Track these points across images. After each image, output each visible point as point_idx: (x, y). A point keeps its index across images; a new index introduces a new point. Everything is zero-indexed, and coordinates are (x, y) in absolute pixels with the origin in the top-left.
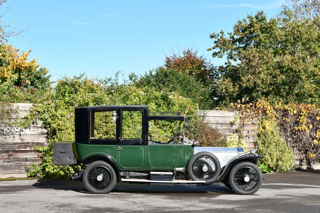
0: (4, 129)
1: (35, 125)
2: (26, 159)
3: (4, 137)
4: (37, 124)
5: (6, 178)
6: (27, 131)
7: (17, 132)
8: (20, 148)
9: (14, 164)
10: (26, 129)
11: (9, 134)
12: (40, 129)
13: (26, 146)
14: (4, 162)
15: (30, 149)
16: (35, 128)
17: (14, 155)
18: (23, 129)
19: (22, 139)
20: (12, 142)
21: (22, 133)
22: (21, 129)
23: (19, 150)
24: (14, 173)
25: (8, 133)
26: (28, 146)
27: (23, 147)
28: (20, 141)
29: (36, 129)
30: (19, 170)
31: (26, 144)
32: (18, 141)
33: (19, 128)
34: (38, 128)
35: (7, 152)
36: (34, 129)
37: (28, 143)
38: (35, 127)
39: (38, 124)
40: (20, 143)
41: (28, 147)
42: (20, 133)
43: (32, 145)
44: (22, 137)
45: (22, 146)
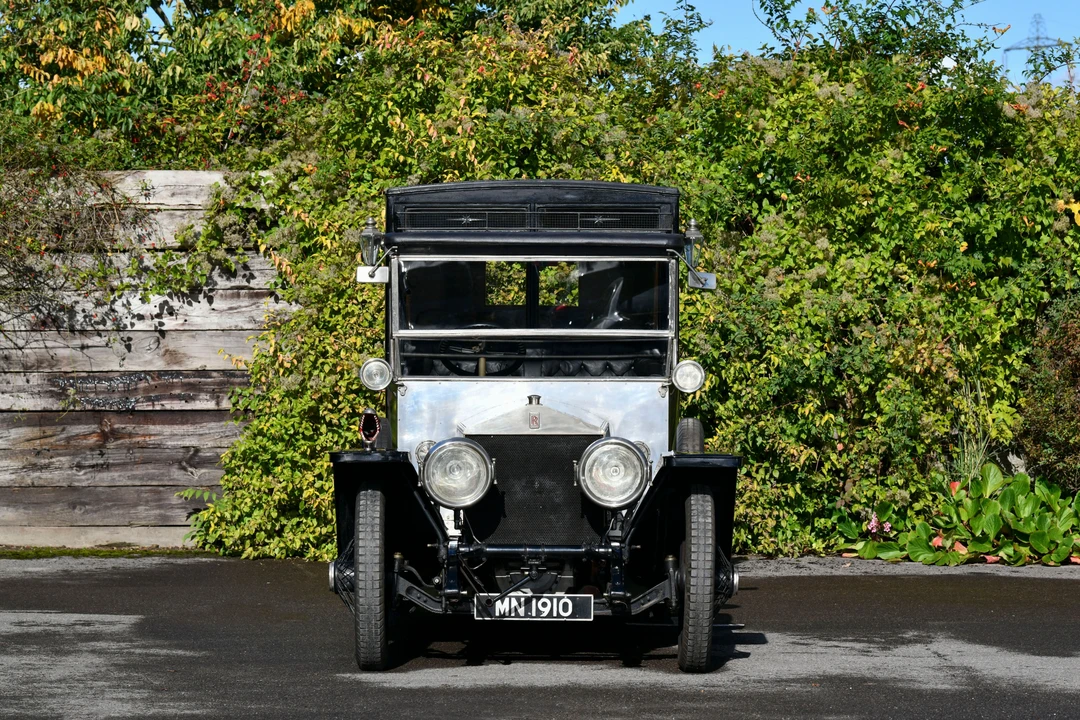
0: (77, 302)
1: (239, 281)
2: (192, 457)
3: (78, 342)
4: (252, 277)
5: (88, 546)
6: (198, 313)
7: (141, 317)
8: (158, 398)
9: (134, 477)
10: (190, 304)
11: (101, 327)
12: (268, 304)
13: (192, 390)
14: (80, 467)
15: (211, 405)
16: (238, 296)
17: (130, 435)
18: (175, 303)
19: (172, 355)
20: (118, 368)
21: (169, 323)
22: (166, 302)
23: (158, 408)
24: (130, 525)
25: (98, 323)
26: (201, 390)
27: (177, 392)
28: (159, 365)
29: (245, 302)
30: (157, 512)
31: (192, 380)
32: (150, 362)
33: (156, 299)
34: (257, 295)
35: (97, 415)
36: (234, 303)
37: (203, 373)
38: (242, 292)
39: (256, 274)
40: (160, 374)
41: (203, 396)
42: (161, 324)
43: (221, 384)
44: (169, 343)
45: (172, 386)
